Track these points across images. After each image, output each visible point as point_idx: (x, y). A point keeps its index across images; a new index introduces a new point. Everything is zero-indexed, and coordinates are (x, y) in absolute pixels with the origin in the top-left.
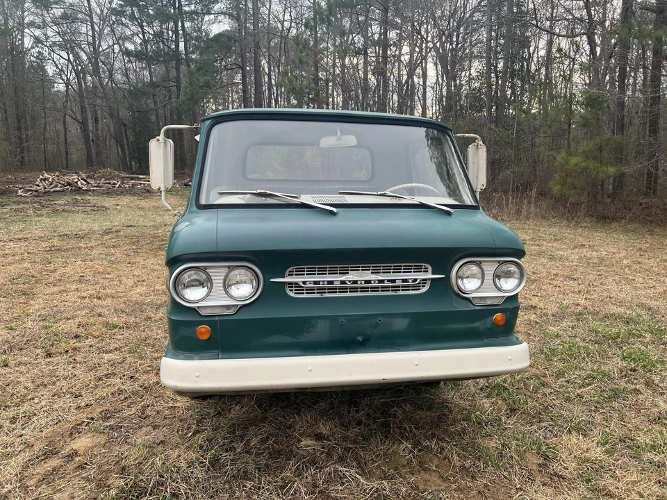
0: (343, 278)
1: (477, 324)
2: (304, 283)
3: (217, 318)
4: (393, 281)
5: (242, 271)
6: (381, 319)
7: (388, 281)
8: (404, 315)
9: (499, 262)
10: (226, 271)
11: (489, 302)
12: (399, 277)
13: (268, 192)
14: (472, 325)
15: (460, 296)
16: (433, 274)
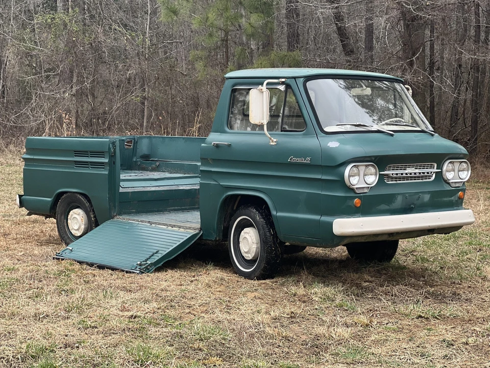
0: (406, 172)
1: (453, 198)
2: (392, 174)
3: (362, 195)
4: (424, 173)
5: (370, 167)
6: (420, 194)
7: (422, 173)
8: (429, 192)
9: (460, 162)
10: (364, 167)
11: (457, 185)
12: (425, 170)
13: (362, 124)
14: (450, 199)
15: (447, 182)
16: (437, 169)
